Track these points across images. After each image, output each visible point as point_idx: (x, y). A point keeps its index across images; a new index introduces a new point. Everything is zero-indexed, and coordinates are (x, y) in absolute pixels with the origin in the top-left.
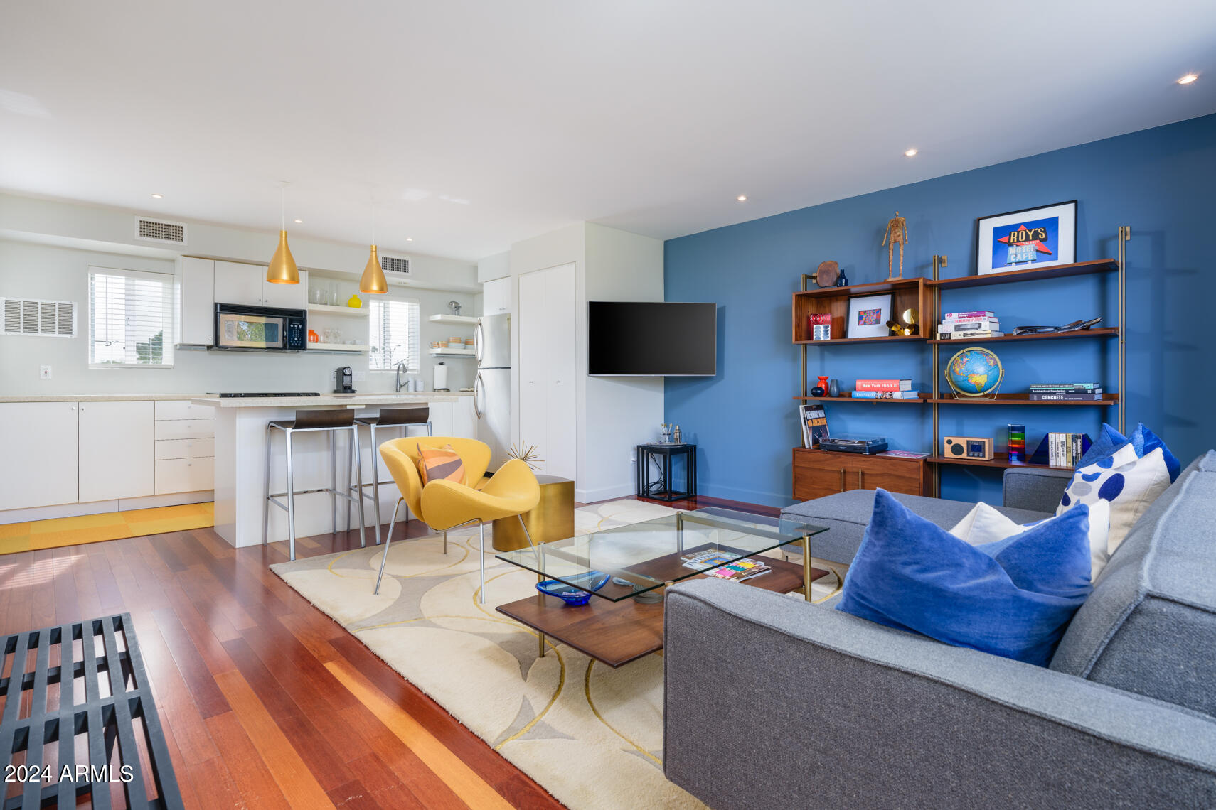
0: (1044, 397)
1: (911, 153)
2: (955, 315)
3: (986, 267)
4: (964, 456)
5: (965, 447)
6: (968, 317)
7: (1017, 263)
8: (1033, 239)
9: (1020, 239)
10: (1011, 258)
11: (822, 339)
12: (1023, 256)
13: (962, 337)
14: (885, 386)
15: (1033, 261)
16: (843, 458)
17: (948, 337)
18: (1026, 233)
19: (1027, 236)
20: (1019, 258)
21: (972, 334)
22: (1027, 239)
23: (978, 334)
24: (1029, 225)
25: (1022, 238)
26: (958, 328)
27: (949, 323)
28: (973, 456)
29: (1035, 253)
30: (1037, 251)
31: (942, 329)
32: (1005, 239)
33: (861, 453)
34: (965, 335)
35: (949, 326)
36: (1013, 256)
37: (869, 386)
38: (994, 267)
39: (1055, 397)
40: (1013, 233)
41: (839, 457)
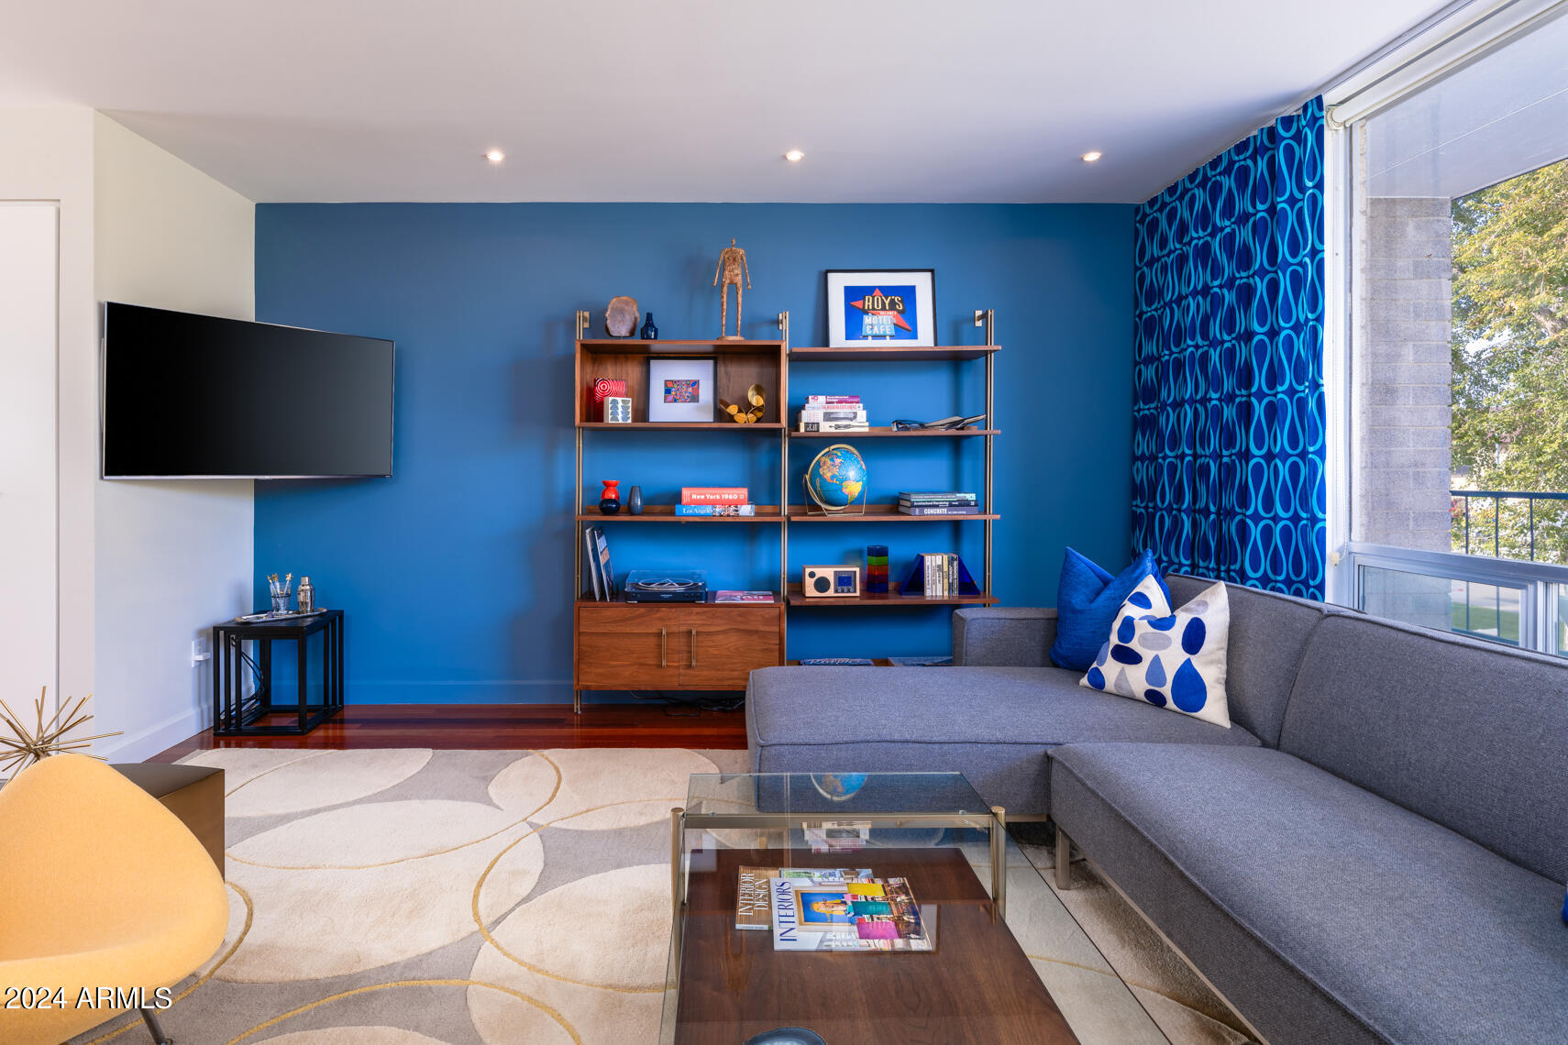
0: (927, 511)
1: (795, 156)
2: (822, 399)
3: (838, 339)
4: (831, 592)
5: (832, 579)
6: (837, 402)
7: (875, 337)
8: (891, 309)
9: (876, 307)
10: (867, 330)
11: (621, 421)
12: (880, 332)
13: (833, 430)
14: (727, 497)
15: (892, 337)
16: (664, 611)
17: (815, 428)
18: (882, 300)
19: (883, 303)
20: (876, 331)
21: (846, 427)
22: (884, 308)
23: (854, 426)
24: (887, 291)
25: (878, 306)
26: (828, 417)
27: (814, 408)
28: (843, 592)
29: (893, 326)
30: (895, 324)
31: (806, 416)
32: (858, 304)
33: (694, 602)
34: (838, 427)
35: (815, 413)
36: (869, 327)
37: (703, 497)
38: (848, 338)
39: (939, 511)
40: (867, 298)
41: (657, 611)
